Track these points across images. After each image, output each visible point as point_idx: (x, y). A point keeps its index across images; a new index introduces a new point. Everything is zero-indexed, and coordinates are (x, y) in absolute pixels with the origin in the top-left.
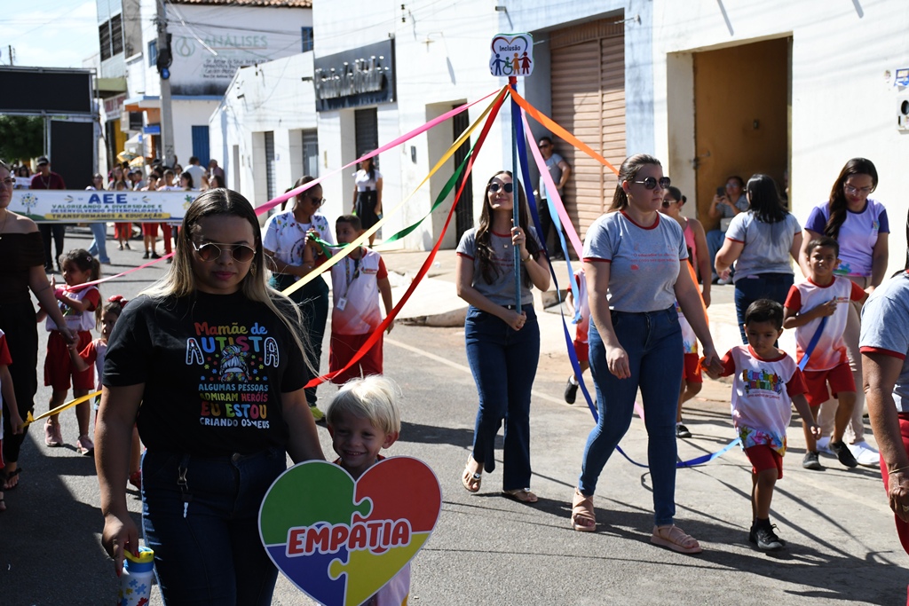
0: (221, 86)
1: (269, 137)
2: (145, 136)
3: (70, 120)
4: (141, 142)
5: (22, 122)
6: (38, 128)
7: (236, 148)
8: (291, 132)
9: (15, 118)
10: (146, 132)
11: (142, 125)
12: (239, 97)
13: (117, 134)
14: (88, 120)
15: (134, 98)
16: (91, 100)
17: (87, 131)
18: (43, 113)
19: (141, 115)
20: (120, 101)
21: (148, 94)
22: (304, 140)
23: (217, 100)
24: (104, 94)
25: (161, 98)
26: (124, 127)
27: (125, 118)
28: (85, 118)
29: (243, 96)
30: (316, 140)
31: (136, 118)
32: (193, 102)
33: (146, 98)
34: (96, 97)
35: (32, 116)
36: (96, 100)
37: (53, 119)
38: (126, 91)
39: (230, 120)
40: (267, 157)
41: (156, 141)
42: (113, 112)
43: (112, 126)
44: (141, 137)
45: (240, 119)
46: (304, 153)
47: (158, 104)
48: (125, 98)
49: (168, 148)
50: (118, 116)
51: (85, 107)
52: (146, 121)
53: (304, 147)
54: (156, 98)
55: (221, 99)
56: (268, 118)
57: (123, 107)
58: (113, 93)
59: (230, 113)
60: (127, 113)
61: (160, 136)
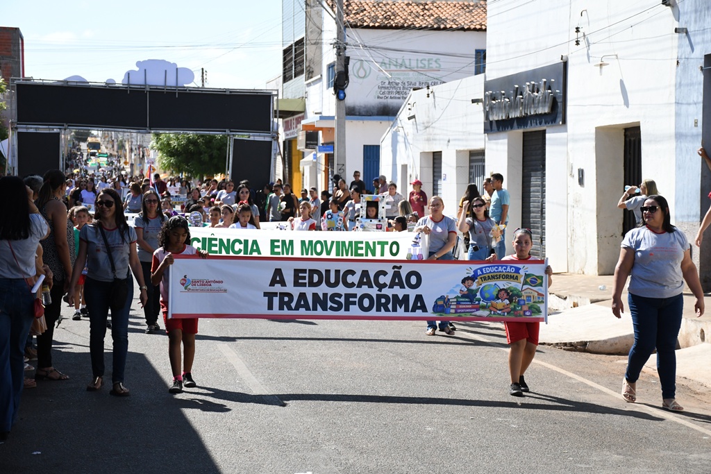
0: (393, 108)
1: (437, 157)
2: (319, 155)
3: (252, 138)
4: (315, 160)
5: (209, 141)
6: (222, 145)
7: (405, 167)
8: (458, 152)
9: (202, 136)
10: (320, 151)
11: (317, 144)
12: (409, 118)
13: (294, 152)
14: (268, 139)
15: (311, 118)
16: (272, 119)
17: (266, 148)
18: (228, 131)
19: (317, 134)
20: (298, 122)
21: (324, 114)
22: (471, 161)
23: (389, 120)
24: (284, 114)
25: (336, 118)
26: (301, 146)
27: (302, 137)
28: (264, 136)
29: (413, 117)
30: (483, 161)
31: (311, 138)
32: (365, 122)
33: (322, 118)
34: (276, 117)
35: (219, 135)
36: (275, 120)
37: (237, 137)
38: (304, 111)
39: (400, 139)
40: (434, 176)
41: (329, 159)
42: (291, 131)
43: (289, 144)
44: (315, 155)
45: (410, 138)
46: (470, 173)
47: (333, 124)
48: (303, 118)
49: (340, 167)
50: (296, 135)
51: (265, 126)
52: (321, 140)
53: (471, 167)
54: (332, 118)
55: (392, 120)
56: (437, 137)
57: (300, 126)
58: (292, 113)
59: (401, 133)
60: (304, 132)
61: (333, 155)
